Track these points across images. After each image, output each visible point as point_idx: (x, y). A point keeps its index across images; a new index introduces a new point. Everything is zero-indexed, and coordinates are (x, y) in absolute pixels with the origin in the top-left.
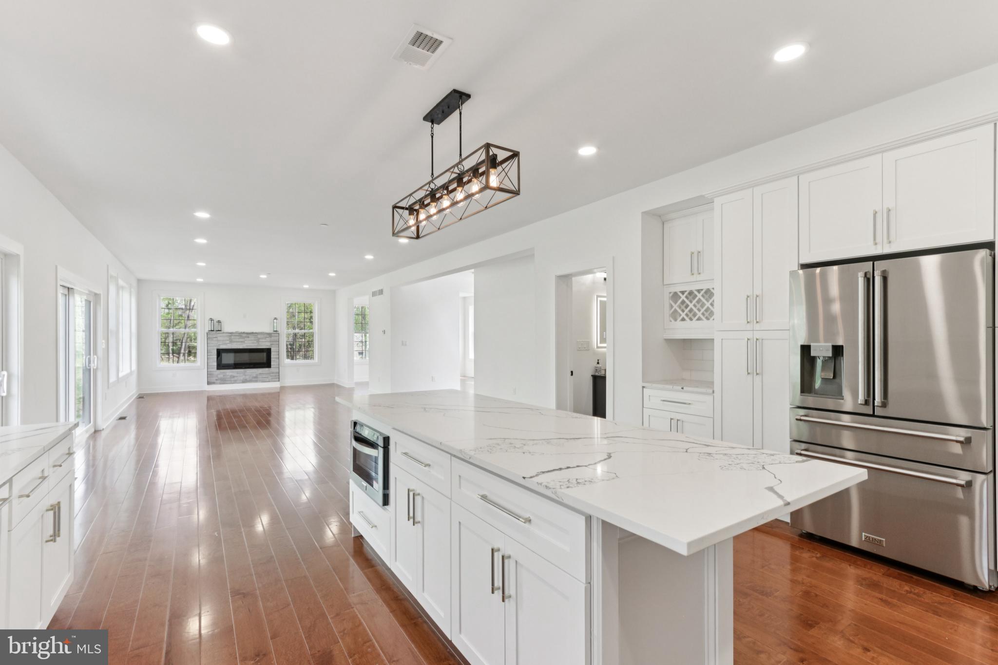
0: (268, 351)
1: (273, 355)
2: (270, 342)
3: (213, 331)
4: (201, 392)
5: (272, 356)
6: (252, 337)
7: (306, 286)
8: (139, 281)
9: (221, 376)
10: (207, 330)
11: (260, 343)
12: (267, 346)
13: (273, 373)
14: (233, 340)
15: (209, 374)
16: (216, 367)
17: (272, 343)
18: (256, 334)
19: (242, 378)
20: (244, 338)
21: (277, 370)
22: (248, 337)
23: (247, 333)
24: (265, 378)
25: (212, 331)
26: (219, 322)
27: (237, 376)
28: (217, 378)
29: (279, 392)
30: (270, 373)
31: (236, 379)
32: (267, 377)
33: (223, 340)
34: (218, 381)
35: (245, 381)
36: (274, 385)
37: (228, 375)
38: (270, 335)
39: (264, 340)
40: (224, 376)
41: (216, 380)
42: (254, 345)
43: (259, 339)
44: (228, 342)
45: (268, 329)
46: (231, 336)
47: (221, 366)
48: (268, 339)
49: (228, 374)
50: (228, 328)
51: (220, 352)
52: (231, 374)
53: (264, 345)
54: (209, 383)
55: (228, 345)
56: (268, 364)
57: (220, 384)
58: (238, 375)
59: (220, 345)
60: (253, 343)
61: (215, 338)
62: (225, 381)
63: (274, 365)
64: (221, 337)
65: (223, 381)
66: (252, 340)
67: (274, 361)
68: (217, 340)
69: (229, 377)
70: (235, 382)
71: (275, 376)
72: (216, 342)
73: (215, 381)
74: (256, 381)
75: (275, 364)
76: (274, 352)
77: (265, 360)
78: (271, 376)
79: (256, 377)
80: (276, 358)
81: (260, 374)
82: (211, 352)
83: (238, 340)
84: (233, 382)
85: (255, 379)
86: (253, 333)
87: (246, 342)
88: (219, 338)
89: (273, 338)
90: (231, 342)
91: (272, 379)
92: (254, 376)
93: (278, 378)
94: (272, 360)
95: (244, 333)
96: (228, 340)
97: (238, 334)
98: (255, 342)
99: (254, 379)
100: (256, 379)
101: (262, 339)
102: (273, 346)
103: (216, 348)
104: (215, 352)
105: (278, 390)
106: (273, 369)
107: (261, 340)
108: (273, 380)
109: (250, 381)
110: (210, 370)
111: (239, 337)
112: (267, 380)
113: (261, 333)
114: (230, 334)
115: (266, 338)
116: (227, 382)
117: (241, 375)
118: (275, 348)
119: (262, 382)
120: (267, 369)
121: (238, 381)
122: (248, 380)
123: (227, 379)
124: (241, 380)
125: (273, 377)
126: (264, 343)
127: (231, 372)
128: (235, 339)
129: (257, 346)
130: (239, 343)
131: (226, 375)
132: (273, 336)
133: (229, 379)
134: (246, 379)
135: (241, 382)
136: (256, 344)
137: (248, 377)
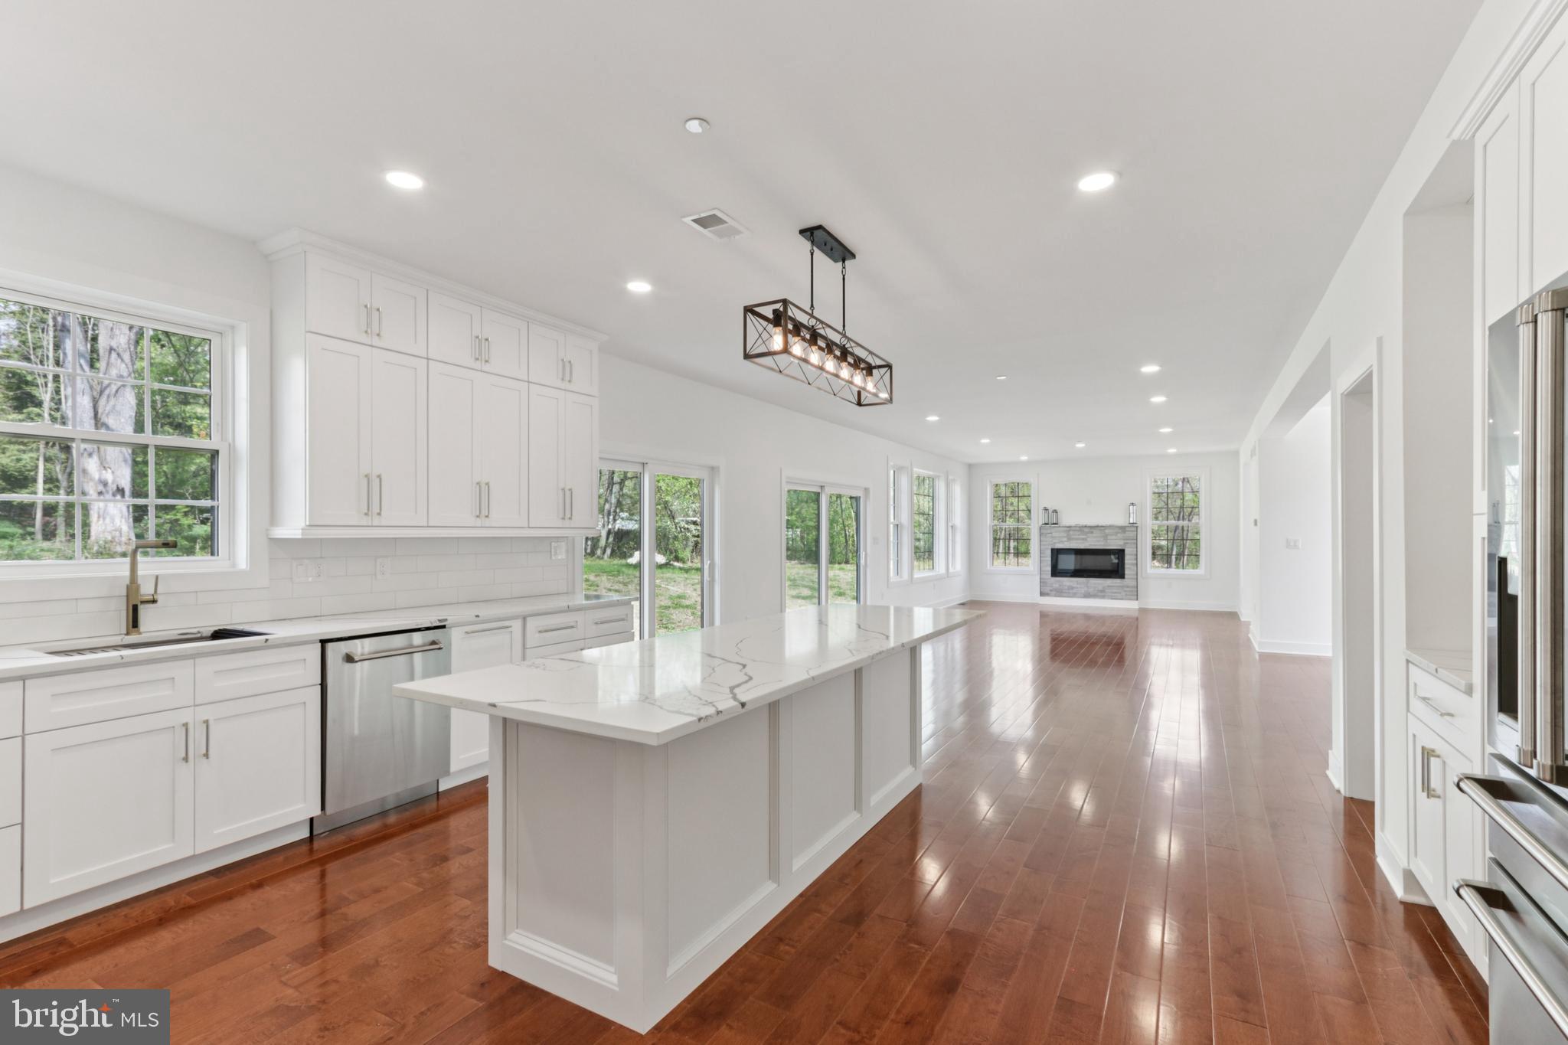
0: (1120, 553)
1: (1128, 560)
2: (1124, 539)
3: (1048, 524)
4: (1033, 606)
5: (1126, 562)
6: (1097, 533)
7: (1172, 451)
8: (970, 466)
9: (1056, 586)
10: (1041, 523)
11: (1108, 541)
12: (1120, 545)
13: (1128, 587)
14: (1073, 537)
15: (1042, 582)
16: (1050, 572)
17: (1126, 541)
18: (1103, 528)
19: (1083, 591)
20: (1086, 533)
21: (1133, 583)
22: (1092, 533)
23: (1091, 527)
24: (1115, 593)
25: (1046, 524)
26: (1055, 511)
27: (1077, 588)
28: (1052, 588)
29: (1137, 619)
30: (1123, 587)
31: (1074, 591)
32: (1120, 593)
33: (1059, 537)
34: (1054, 593)
35: (1087, 596)
36: (1129, 606)
38: (1123, 529)
39: (1114, 537)
40: (1061, 585)
41: (1051, 591)
42: (1100, 543)
43: (1108, 535)
44: (1065, 539)
45: (1120, 521)
46: (1069, 531)
47: (1056, 572)
49: (1064, 583)
51: (1056, 553)
52: (1069, 584)
53: (1114, 544)
54: (1042, 594)
55: (1065, 543)
56: (1119, 573)
57: (1055, 596)
58: (1078, 586)
59: (1055, 543)
60: (1099, 541)
62: (1062, 592)
63: (1129, 575)
64: (1056, 532)
65: (1060, 593)
66: (1097, 537)
67: (1129, 568)
68: (1053, 537)
69: (1066, 587)
70: (1074, 595)
71: (1132, 591)
72: (1051, 539)
73: (1049, 592)
74: (1103, 597)
75: (1132, 573)
76: (1130, 554)
77: (1114, 567)
78: (1125, 591)
79: (1103, 591)
80: (1132, 564)
81: (1108, 586)
82: (1045, 553)
83: (1078, 536)
84: (1071, 595)
85: (1101, 594)
86: (1098, 526)
87: (1089, 539)
88: (1054, 534)
89: (1128, 534)
90: (1070, 539)
91: (1126, 595)
92: (1101, 589)
93: (1135, 594)
94: (1126, 566)
95: (1086, 526)
96: (1065, 537)
97: (1078, 529)
98: (1102, 539)
100: (1103, 594)
101: (1112, 535)
102: (1127, 546)
103: (1050, 548)
104: (1049, 553)
105: (1136, 614)
106: (1128, 580)
107: (1110, 537)
108: (1129, 597)
109: (1094, 596)
110: (1043, 576)
111: (1079, 533)
112: (1119, 596)
113: (1110, 527)
114: (1068, 529)
115: (1117, 533)
116: (1065, 595)
117: (1082, 586)
118: (1131, 549)
119: (1111, 599)
120: (1118, 580)
121: (1078, 595)
122: (1091, 594)
123: (1064, 591)
124: (1081, 593)
125: (1128, 593)
126: (1115, 541)
127: (1070, 581)
128: (1074, 535)
129: (1105, 545)
130: (1079, 541)
131: (1063, 585)
132: (1128, 531)
133: (1067, 591)
134: (1089, 593)
135: (1083, 596)
136: (1103, 543)
137: (1091, 590)
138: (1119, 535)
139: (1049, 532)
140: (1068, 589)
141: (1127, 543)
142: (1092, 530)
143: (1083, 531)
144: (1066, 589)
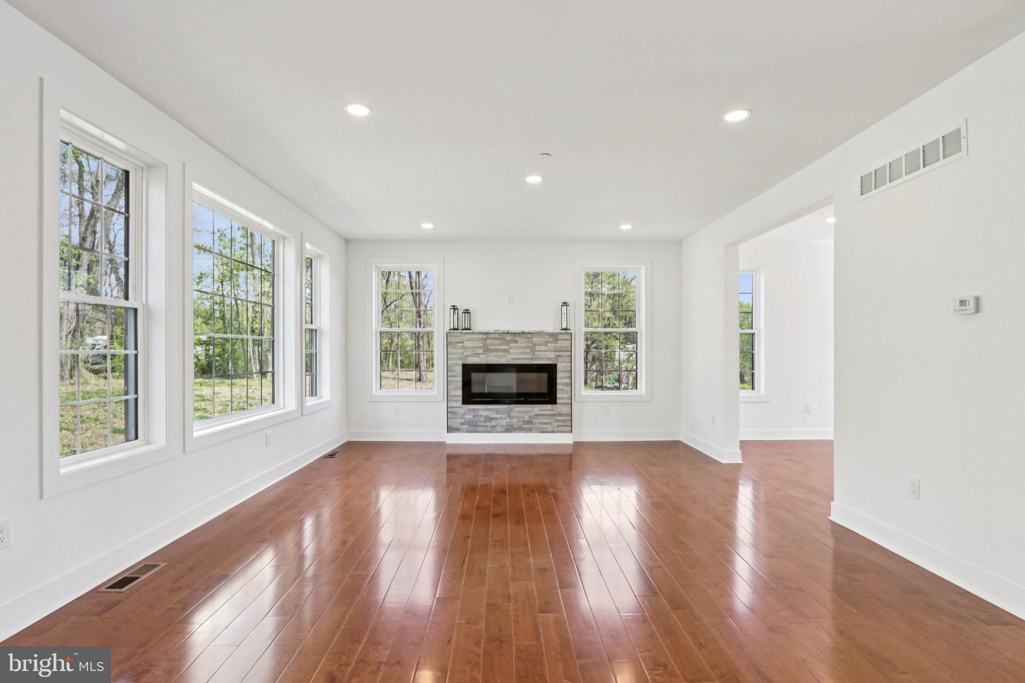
0: (550, 370)
1: (561, 378)
2: (555, 351)
3: (457, 329)
4: (441, 445)
5: (558, 381)
6: (522, 343)
8: (348, 241)
9: (469, 417)
10: (447, 329)
11: (536, 353)
12: (550, 359)
13: (560, 415)
14: (490, 347)
15: (450, 413)
16: (461, 398)
17: (557, 353)
18: (530, 336)
19: (504, 422)
20: (508, 343)
21: (567, 410)
22: (516, 342)
23: (514, 334)
24: (545, 423)
25: (454, 329)
26: (467, 312)
27: (497, 419)
28: (463, 421)
29: (571, 455)
30: (554, 415)
31: (494, 423)
32: (550, 424)
33: (474, 348)
34: (465, 427)
35: (509, 429)
36: (565, 439)
37: (481, 416)
38: (554, 336)
39: (543, 348)
40: (474, 416)
41: (462, 424)
42: (525, 356)
43: (535, 345)
44: (481, 351)
45: (552, 326)
46: (486, 339)
47: (470, 397)
48: (551, 346)
49: (480, 413)
50: (481, 324)
51: (468, 370)
52: (485, 413)
53: (544, 357)
54: (450, 429)
55: (481, 356)
56: (549, 396)
57: (468, 432)
58: (498, 416)
59: (467, 356)
60: (524, 353)
61: (459, 343)
62: (477, 426)
63: (562, 398)
64: (469, 342)
65: (473, 427)
66: (521, 348)
67: (563, 390)
68: (464, 348)
69: (482, 419)
70: (493, 430)
71: (565, 421)
72: (461, 351)
73: (459, 427)
74: (530, 430)
75: (565, 396)
76: (562, 371)
77: (544, 389)
78: (557, 421)
79: (529, 422)
80: (566, 384)
81: (536, 415)
82: (454, 371)
83: (498, 347)
84: (489, 429)
85: (527, 426)
86: (523, 333)
87: (511, 351)
88: (467, 344)
89: (560, 344)
90: (487, 350)
91: (558, 426)
92: (527, 419)
93: (569, 424)
94: (558, 387)
95: (508, 333)
96: (480, 348)
97: (497, 336)
98: (528, 351)
99: (525, 426)
100: (530, 426)
101: (541, 345)
102: (561, 359)
103: (461, 362)
104: (459, 370)
105: (570, 451)
106: (560, 408)
107: (537, 348)
108: (561, 429)
109: (520, 429)
110: (451, 404)
111: (500, 342)
112: (549, 428)
113: (540, 334)
114: (485, 336)
115: (548, 342)
116: (480, 429)
117: (504, 416)
118: (564, 364)
119: (540, 432)
120: (549, 407)
121: (498, 428)
122: (515, 426)
123: (479, 424)
124: (502, 426)
125: (560, 424)
126: (544, 353)
127: (487, 410)
128: (492, 345)
129: (532, 359)
130: (499, 354)
131: (478, 416)
132: (560, 340)
133: (483, 424)
134: (512, 426)
135: (504, 430)
136: (530, 356)
137: (515, 421)
138: (549, 345)
139: (459, 340)
140: (485, 421)
141: (560, 356)
142: (515, 338)
143: (504, 339)
144: (481, 422)
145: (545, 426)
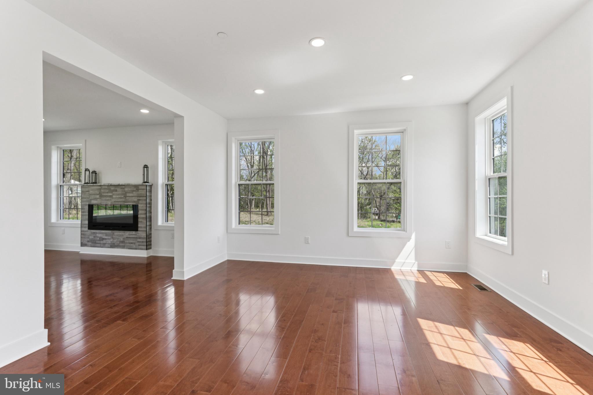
0: (136, 209)
2: (138, 197)
3: (89, 183)
4: (77, 253)
5: (141, 216)
6: (120, 191)
9: (91, 237)
11: (127, 198)
12: (134, 202)
13: (140, 238)
15: (83, 234)
16: (87, 227)
18: (123, 187)
19: (109, 241)
20: (113, 191)
21: (145, 235)
22: (116, 191)
23: (115, 186)
24: (132, 243)
25: (87, 183)
27: (106, 239)
28: (88, 239)
30: (137, 238)
31: (104, 241)
32: (134, 243)
33: (95, 194)
34: (91, 243)
35: (112, 246)
36: (142, 254)
37: (98, 237)
38: (137, 187)
39: (131, 195)
40: (94, 237)
41: (88, 241)
42: (121, 200)
43: (126, 193)
44: (98, 196)
46: (100, 189)
47: (92, 225)
48: (135, 194)
49: (98, 235)
50: (106, 179)
51: (90, 209)
52: (100, 235)
53: (131, 200)
54: (83, 245)
55: (98, 199)
56: (134, 226)
57: (91, 246)
58: (107, 237)
59: (91, 200)
60: (121, 198)
61: (88, 191)
62: (96, 243)
63: (141, 227)
64: (93, 191)
65: (94, 243)
66: (119, 195)
67: (142, 222)
68: (90, 195)
69: (98, 239)
70: (103, 246)
71: (143, 242)
72: (88, 197)
73: (87, 243)
74: (123, 247)
75: (144, 226)
76: (141, 210)
77: (130, 222)
78: (138, 242)
79: (123, 242)
80: (144, 218)
81: (127, 237)
82: (85, 209)
83: (106, 194)
86: (119, 185)
87: (114, 196)
88: (91, 192)
89: (141, 192)
90: (101, 196)
91: (139, 245)
92: (122, 240)
93: (148, 246)
94: (139, 220)
95: (111, 185)
96: (98, 194)
97: (107, 187)
98: (123, 196)
99: (121, 244)
100: (123, 244)
101: (129, 193)
102: (140, 202)
103: (88, 203)
104: (87, 209)
105: (146, 261)
106: (141, 234)
107: (128, 195)
108: (140, 247)
109: (117, 246)
110: (83, 229)
111: (108, 191)
112: (134, 246)
113: (128, 185)
114: (100, 187)
115: (133, 191)
116: (97, 245)
117: (109, 237)
118: (142, 205)
119: (129, 249)
120: (134, 232)
121: (107, 245)
122: (115, 244)
123: (97, 242)
124: (109, 244)
125: (140, 244)
126: (131, 198)
127: (101, 233)
128: (104, 193)
129: (124, 202)
130: (108, 198)
131: (96, 237)
132: (140, 189)
133: (99, 242)
134: (114, 244)
135: (110, 246)
136: (124, 200)
137: (115, 241)
140: (100, 240)
141: (139, 200)
142: (116, 189)
143: (110, 189)
144: (98, 240)
145: (132, 245)
